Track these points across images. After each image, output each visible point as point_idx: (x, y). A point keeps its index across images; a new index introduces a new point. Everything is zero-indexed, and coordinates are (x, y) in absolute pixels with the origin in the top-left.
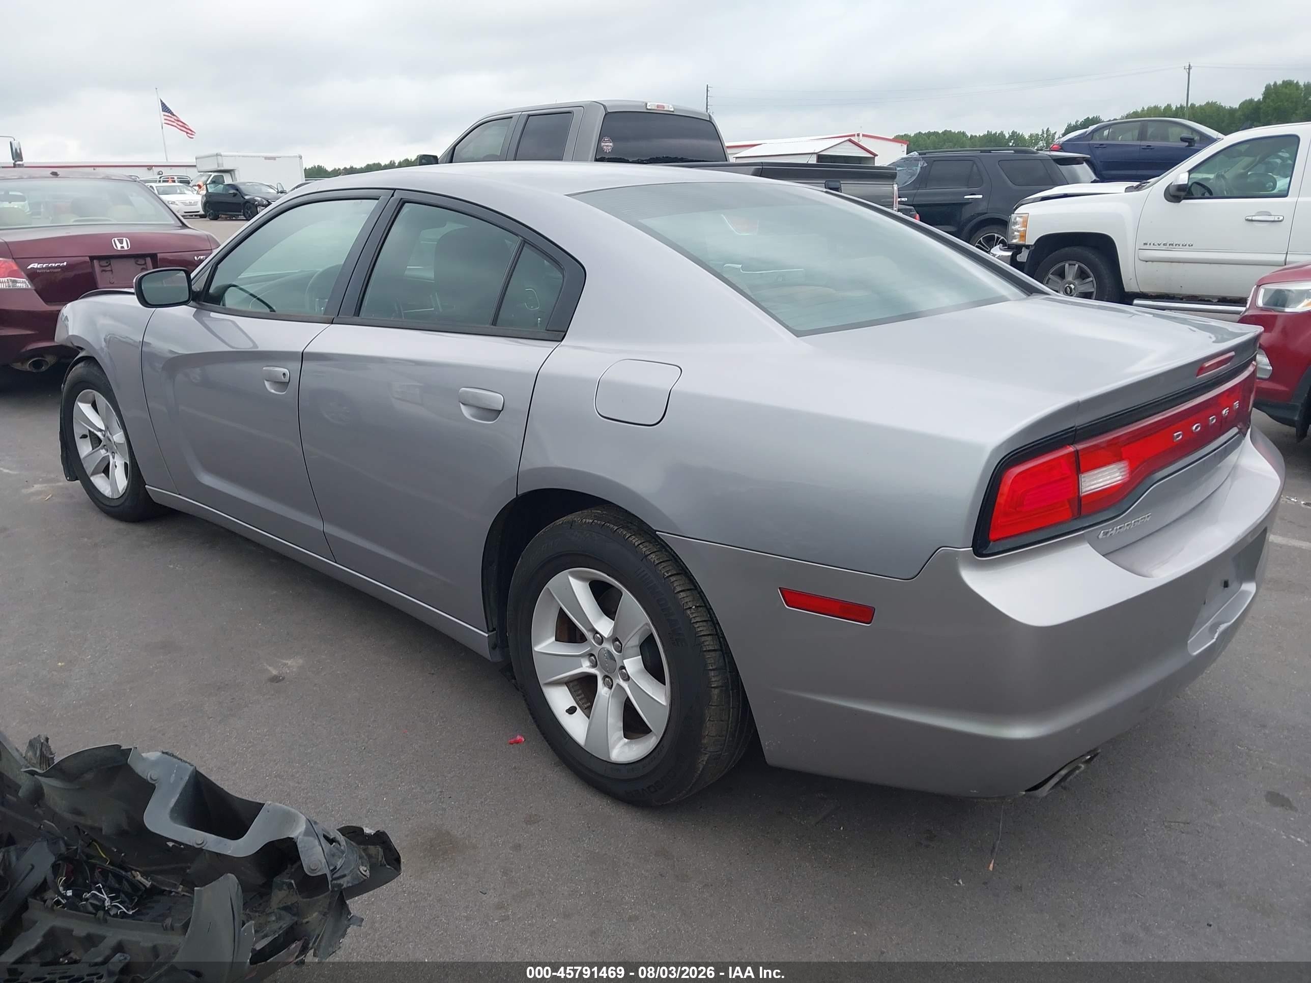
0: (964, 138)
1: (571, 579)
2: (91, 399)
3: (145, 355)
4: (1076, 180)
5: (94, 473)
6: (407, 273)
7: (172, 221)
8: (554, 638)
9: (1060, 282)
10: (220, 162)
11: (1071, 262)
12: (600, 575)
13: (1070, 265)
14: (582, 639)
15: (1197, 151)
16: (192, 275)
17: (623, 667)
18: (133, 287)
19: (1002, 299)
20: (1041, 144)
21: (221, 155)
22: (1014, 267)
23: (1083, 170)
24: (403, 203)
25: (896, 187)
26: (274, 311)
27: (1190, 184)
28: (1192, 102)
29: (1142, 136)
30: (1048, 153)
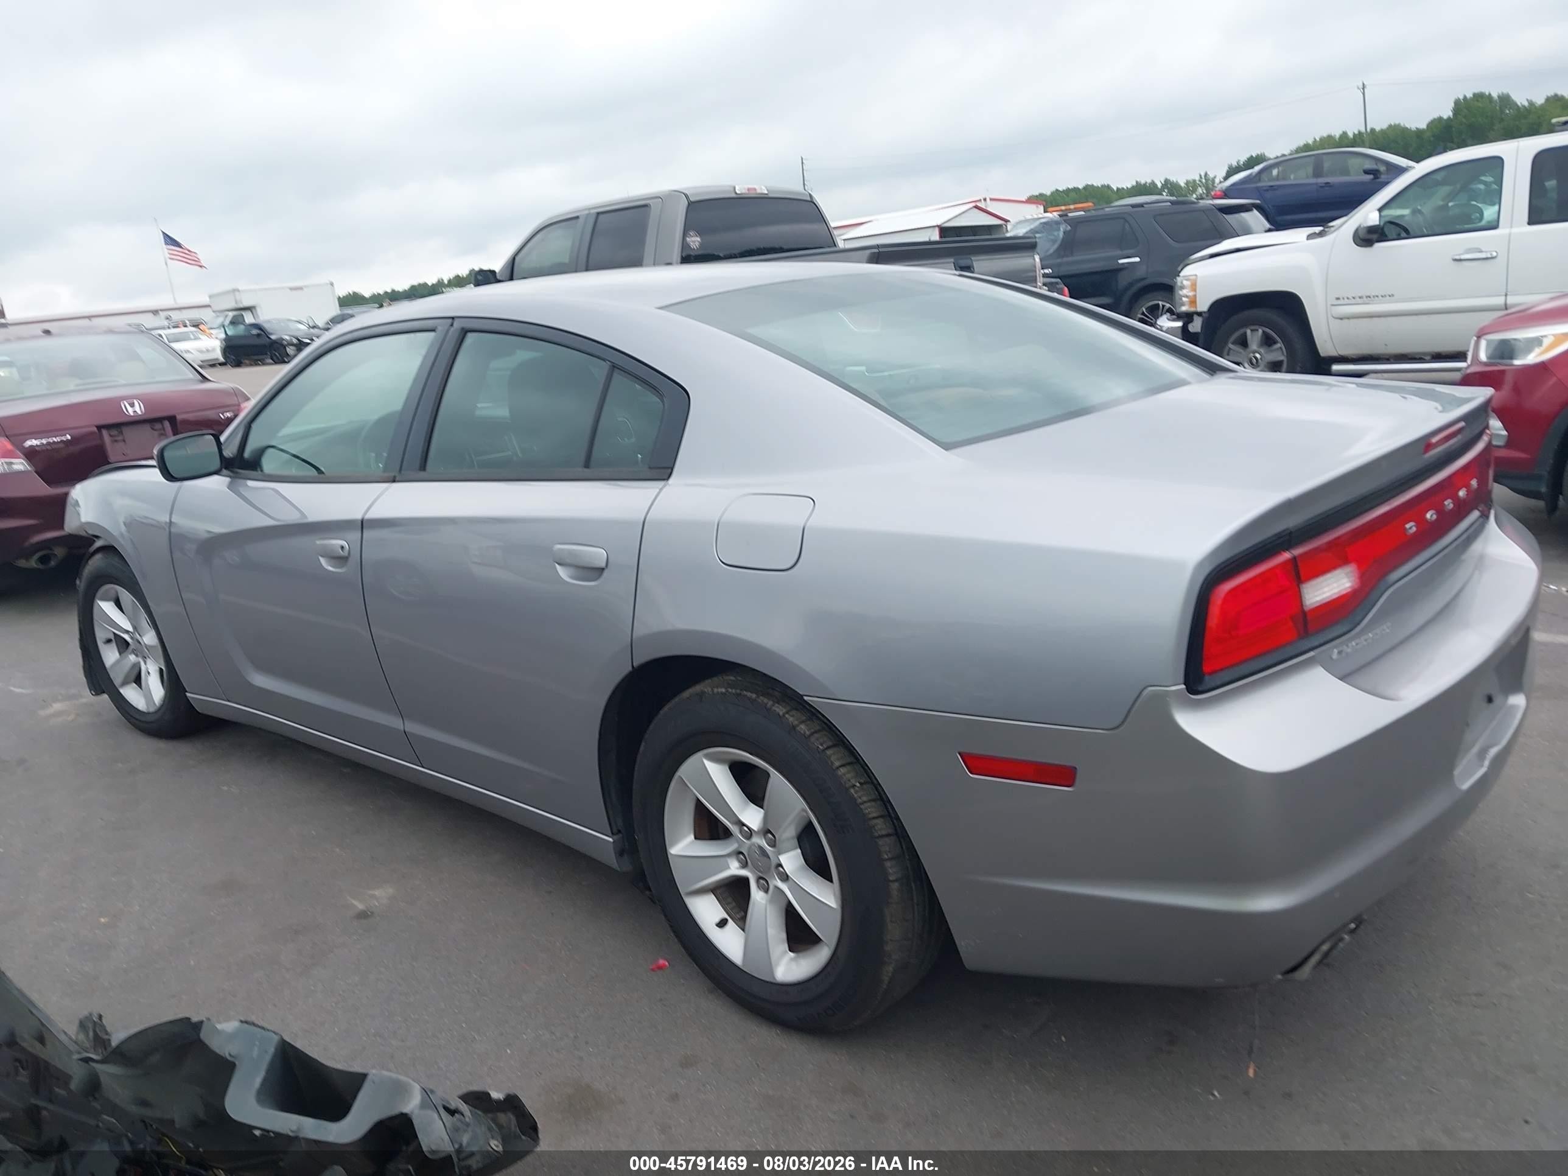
0: (1110, 192)
1: (708, 764)
2: (113, 595)
3: (175, 539)
4: (1247, 231)
5: (125, 683)
6: (478, 413)
7: (191, 375)
8: (692, 837)
9: (1241, 351)
10: (238, 298)
11: (1253, 327)
12: (739, 755)
13: (1252, 330)
14: (725, 834)
15: (1386, 184)
16: (222, 438)
17: (780, 865)
18: (152, 458)
19: (1180, 383)
20: (1200, 190)
21: (238, 291)
22: (1187, 341)
23: (1254, 218)
24: (465, 332)
25: (1037, 258)
26: (323, 473)
27: (1382, 224)
28: (1372, 126)
29: (1318, 172)
30: (1211, 202)
